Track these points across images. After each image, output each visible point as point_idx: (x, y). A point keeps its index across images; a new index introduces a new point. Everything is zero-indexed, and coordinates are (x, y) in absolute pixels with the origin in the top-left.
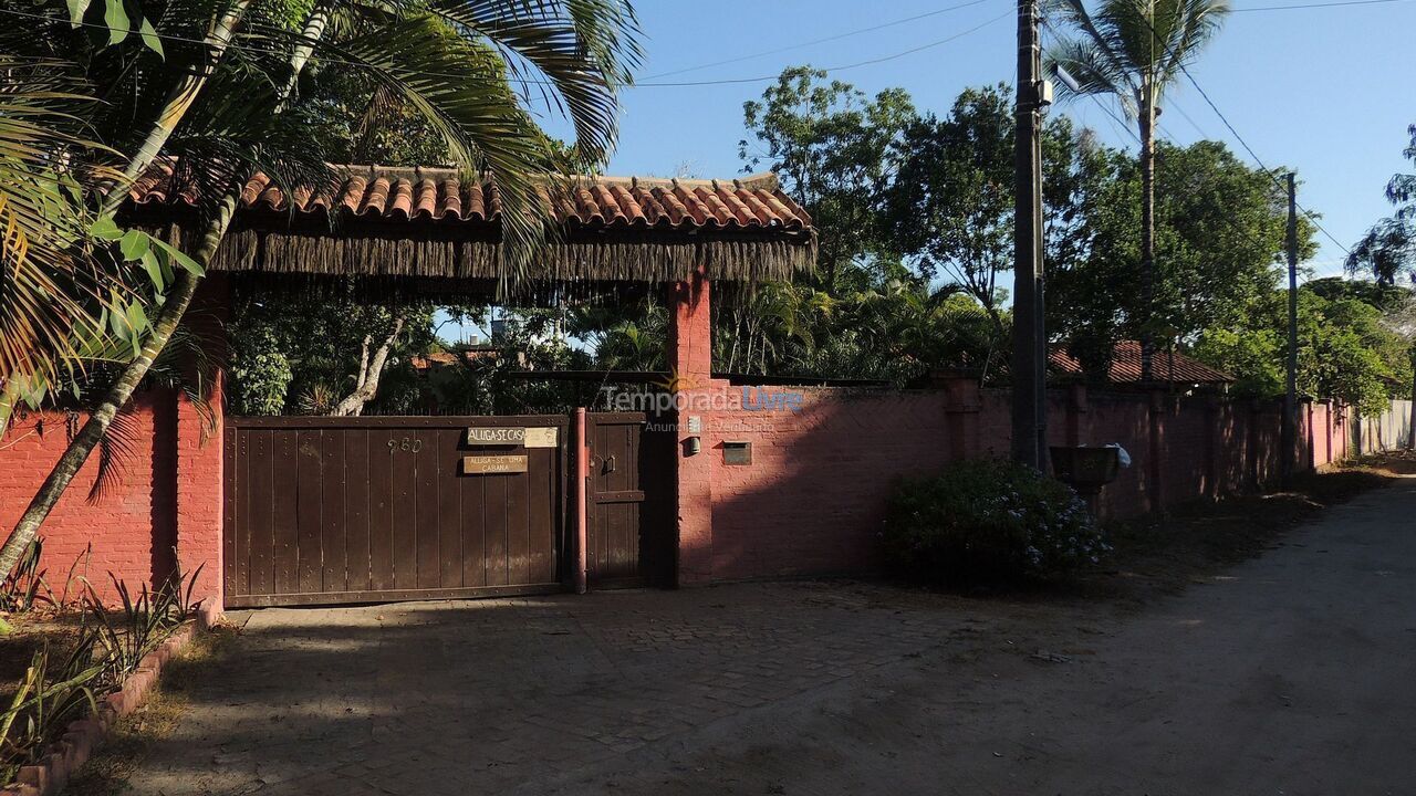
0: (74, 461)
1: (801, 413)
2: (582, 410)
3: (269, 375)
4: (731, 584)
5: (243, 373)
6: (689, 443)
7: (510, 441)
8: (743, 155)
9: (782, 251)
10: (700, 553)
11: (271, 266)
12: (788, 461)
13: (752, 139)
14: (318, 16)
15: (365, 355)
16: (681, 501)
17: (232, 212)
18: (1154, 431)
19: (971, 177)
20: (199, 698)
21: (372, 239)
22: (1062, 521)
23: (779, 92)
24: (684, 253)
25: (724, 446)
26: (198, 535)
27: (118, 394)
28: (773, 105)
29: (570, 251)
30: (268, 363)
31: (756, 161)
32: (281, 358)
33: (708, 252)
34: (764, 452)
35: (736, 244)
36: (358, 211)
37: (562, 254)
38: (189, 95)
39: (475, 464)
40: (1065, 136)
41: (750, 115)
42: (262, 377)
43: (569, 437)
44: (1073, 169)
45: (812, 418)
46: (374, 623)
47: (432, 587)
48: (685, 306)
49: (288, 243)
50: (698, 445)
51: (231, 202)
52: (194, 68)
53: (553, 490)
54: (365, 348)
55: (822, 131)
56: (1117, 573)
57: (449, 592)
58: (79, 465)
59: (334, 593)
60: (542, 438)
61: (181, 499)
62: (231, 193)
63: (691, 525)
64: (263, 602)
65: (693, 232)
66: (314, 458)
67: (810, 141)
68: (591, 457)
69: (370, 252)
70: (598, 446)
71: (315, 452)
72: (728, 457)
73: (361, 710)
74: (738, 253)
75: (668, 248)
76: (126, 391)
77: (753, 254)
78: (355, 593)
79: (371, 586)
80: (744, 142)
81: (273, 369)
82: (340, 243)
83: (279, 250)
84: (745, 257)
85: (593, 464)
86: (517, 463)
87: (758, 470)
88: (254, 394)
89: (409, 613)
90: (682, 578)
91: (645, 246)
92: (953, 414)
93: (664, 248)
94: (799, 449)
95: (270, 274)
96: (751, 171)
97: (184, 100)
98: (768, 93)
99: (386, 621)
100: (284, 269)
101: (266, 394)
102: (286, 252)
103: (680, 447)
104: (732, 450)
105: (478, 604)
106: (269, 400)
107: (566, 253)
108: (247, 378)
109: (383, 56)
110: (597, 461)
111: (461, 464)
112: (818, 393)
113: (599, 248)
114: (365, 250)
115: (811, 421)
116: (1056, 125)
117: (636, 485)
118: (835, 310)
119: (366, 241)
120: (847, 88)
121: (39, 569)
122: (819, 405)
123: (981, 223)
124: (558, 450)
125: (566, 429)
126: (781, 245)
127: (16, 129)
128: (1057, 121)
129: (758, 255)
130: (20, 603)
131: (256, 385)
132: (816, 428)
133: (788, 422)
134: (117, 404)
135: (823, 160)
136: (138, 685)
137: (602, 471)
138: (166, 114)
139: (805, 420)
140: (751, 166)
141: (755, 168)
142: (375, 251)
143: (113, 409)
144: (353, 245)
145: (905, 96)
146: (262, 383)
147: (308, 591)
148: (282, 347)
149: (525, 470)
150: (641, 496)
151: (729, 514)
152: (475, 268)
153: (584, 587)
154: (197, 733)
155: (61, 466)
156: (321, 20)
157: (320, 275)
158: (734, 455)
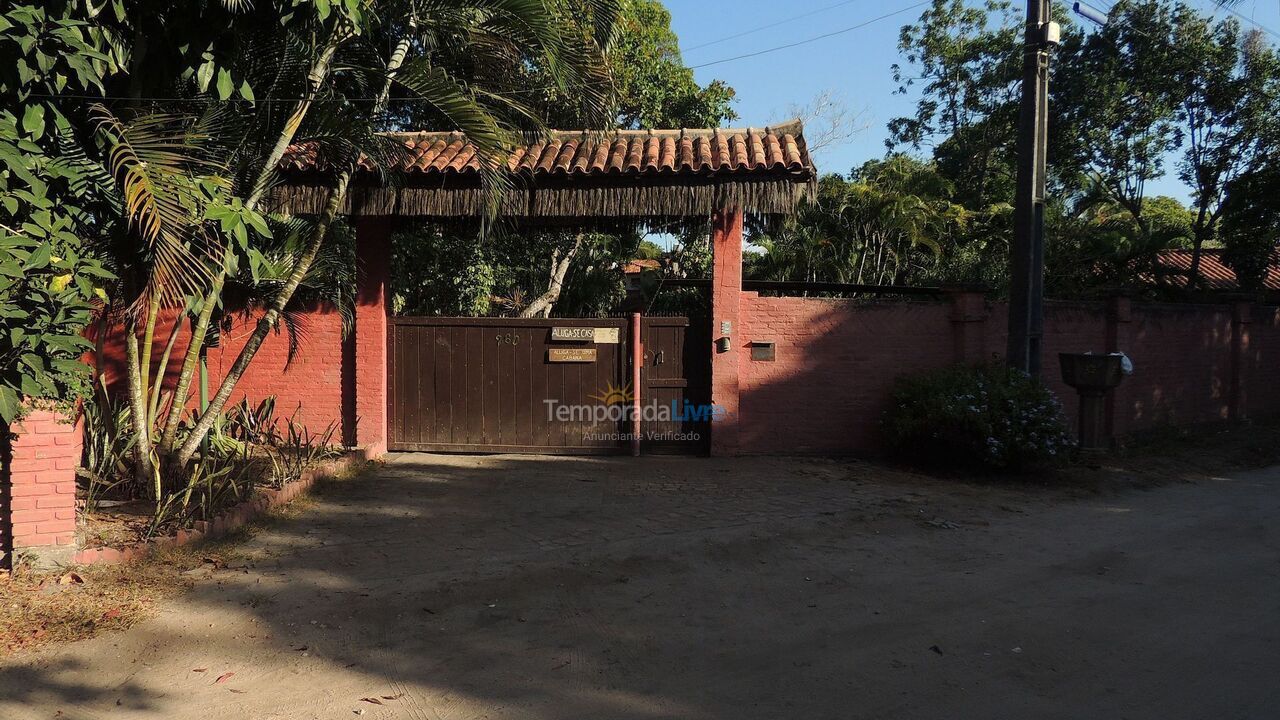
0: (254, 345)
1: (818, 319)
2: (638, 316)
3: (476, 283)
4: (753, 456)
5: (458, 280)
6: (721, 343)
7: (583, 338)
8: (897, 78)
9: (785, 188)
10: (730, 429)
11: (404, 211)
12: (805, 359)
13: (904, 64)
14: (403, 41)
15: (555, 264)
16: (714, 388)
17: (346, 183)
18: (1236, 340)
19: (1112, 89)
20: (328, 499)
21: (472, 190)
22: (1027, 418)
23: (934, 14)
24: (705, 193)
25: (752, 345)
26: (370, 399)
27: (278, 304)
28: (929, 28)
29: (615, 193)
30: (476, 272)
31: (910, 82)
32: (488, 269)
33: (724, 191)
34: (786, 350)
35: (747, 184)
36: (460, 170)
37: (609, 197)
38: (300, 113)
39: (558, 355)
40: (1230, 39)
41: (906, 39)
42: (472, 283)
43: (627, 335)
44: (1237, 72)
45: (827, 324)
46: (475, 465)
47: (525, 444)
48: (720, 233)
49: (415, 195)
50: (728, 345)
51: (346, 176)
52: (302, 95)
53: (616, 375)
54: (555, 260)
55: (974, 50)
56: (1099, 467)
57: (536, 449)
58: (257, 349)
59: (459, 445)
60: (607, 336)
61: (359, 373)
62: (345, 170)
63: (722, 405)
64: (412, 448)
65: (712, 176)
66: (446, 347)
67: (965, 59)
68: (645, 351)
69: (470, 199)
70: (650, 344)
71: (447, 343)
72: (756, 355)
73: (412, 513)
74: (748, 191)
75: (692, 189)
76: (283, 302)
77: (761, 192)
78: (473, 446)
79: (484, 441)
80: (895, 66)
81: (481, 278)
82: (450, 193)
83: (410, 199)
84: (754, 195)
85: (646, 357)
86: (587, 355)
87: (780, 365)
88: (466, 298)
89: (501, 461)
90: (713, 449)
91: (674, 188)
92: (956, 323)
93: (689, 189)
94: (816, 347)
95: (404, 217)
96: (905, 92)
97: (298, 116)
98: (925, 17)
99: (482, 465)
100: (413, 214)
101: (475, 295)
102: (415, 201)
103: (714, 346)
104: (760, 350)
105: (555, 458)
106: (477, 302)
107: (612, 196)
108: (461, 283)
109: (412, 79)
110: (650, 355)
111: (547, 355)
112: (833, 303)
113: (637, 190)
114: (467, 197)
115: (826, 326)
116: (1222, 27)
117: (681, 374)
118: (970, 221)
119: (468, 191)
120: (1004, 6)
121: (273, 418)
122: (834, 312)
123: (1127, 133)
124: (619, 345)
125: (625, 330)
126: (785, 183)
127: (168, 157)
128: (1224, 23)
129: (765, 192)
130: (262, 438)
131: (468, 289)
132: (831, 332)
133: (807, 326)
134: (278, 310)
135: (976, 77)
136: (291, 489)
137: (652, 362)
138: (287, 127)
139: (821, 325)
140: (905, 86)
141: (909, 89)
142: (474, 198)
143: (275, 313)
144: (459, 194)
145: (1062, 10)
146: (472, 287)
147: (442, 441)
148: (487, 259)
149: (594, 359)
150: (684, 382)
151: (752, 400)
152: (544, 209)
153: (638, 451)
154: (311, 517)
155: (246, 349)
156: (405, 44)
157: (437, 217)
158: (760, 352)
